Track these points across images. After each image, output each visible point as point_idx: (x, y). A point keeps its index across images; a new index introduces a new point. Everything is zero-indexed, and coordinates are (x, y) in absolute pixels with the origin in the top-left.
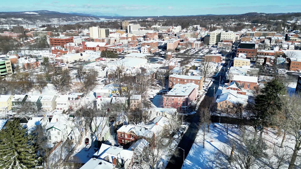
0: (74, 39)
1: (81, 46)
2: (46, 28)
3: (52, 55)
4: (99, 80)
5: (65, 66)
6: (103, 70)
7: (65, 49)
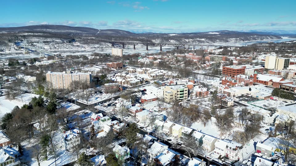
0: (246, 69)
1: (252, 80)
2: (223, 49)
3: (222, 86)
4: (263, 127)
5: (231, 101)
6: (271, 116)
7: (235, 81)
